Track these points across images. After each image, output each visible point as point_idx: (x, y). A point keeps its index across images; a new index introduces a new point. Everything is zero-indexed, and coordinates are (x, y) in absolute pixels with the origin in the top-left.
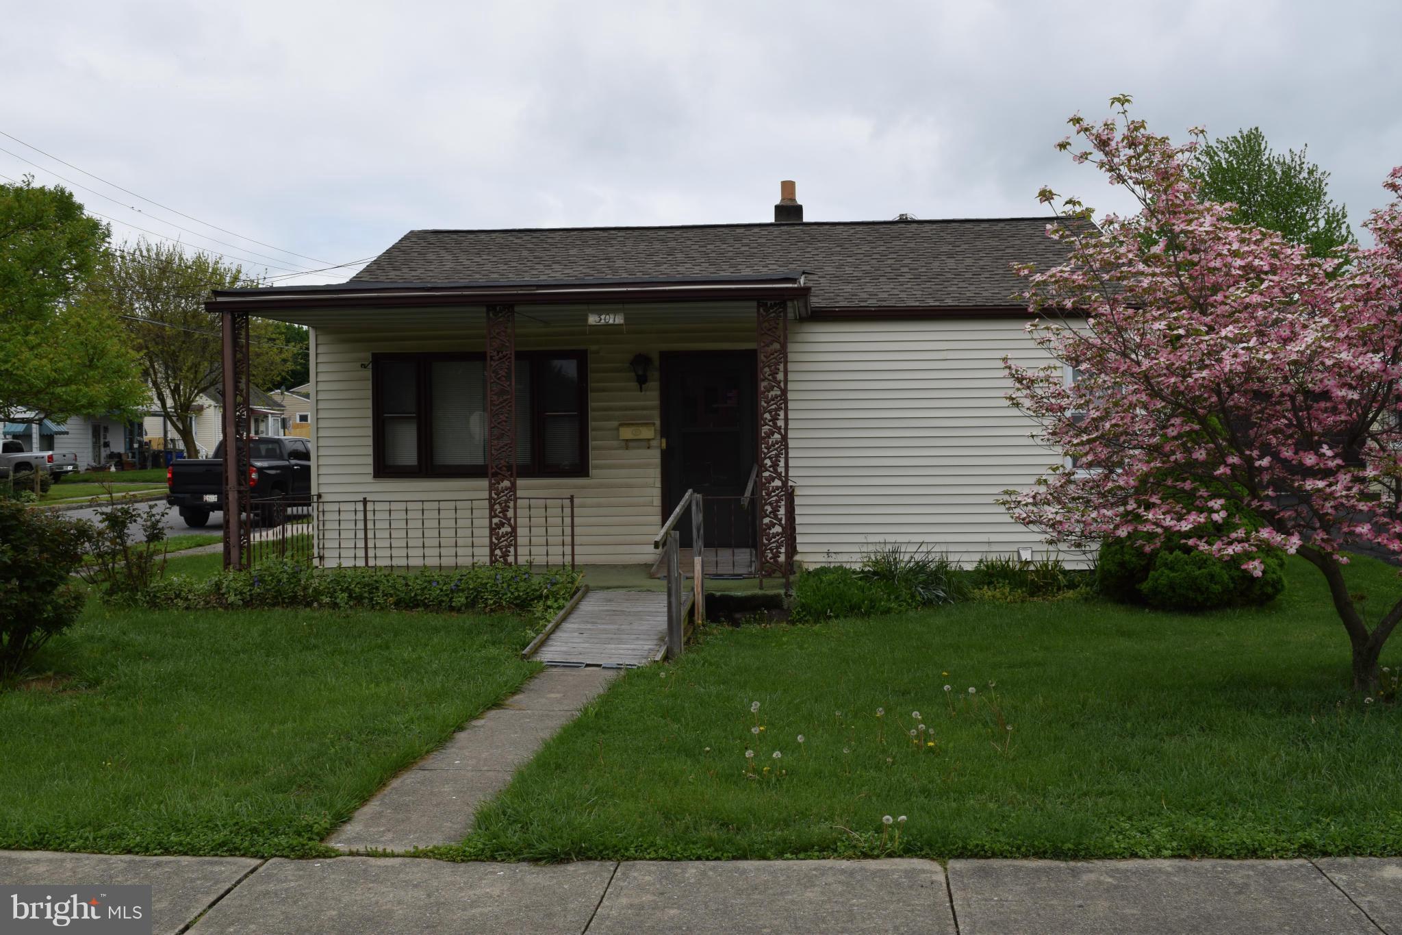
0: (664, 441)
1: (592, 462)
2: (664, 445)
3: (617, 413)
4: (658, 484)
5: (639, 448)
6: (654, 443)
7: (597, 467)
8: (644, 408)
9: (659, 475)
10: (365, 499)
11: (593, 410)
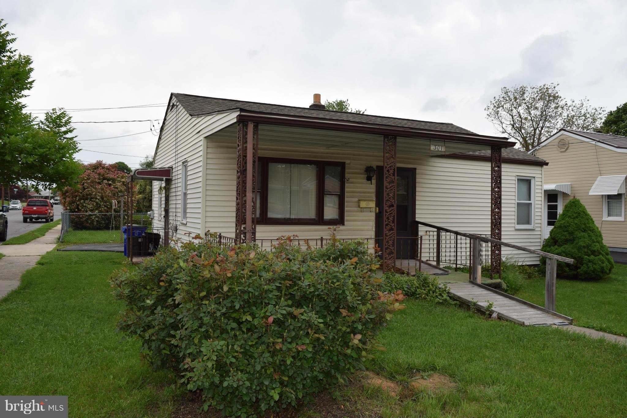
0: (377, 208)
1: (346, 218)
2: (377, 211)
3: (357, 194)
4: (374, 230)
5: (366, 212)
6: (374, 210)
7: (348, 221)
8: (369, 193)
9: (374, 225)
10: (322, 238)
11: (347, 192)
